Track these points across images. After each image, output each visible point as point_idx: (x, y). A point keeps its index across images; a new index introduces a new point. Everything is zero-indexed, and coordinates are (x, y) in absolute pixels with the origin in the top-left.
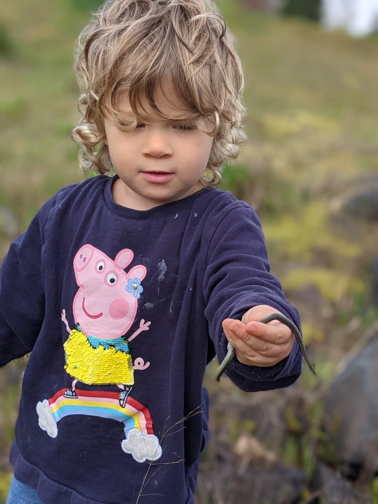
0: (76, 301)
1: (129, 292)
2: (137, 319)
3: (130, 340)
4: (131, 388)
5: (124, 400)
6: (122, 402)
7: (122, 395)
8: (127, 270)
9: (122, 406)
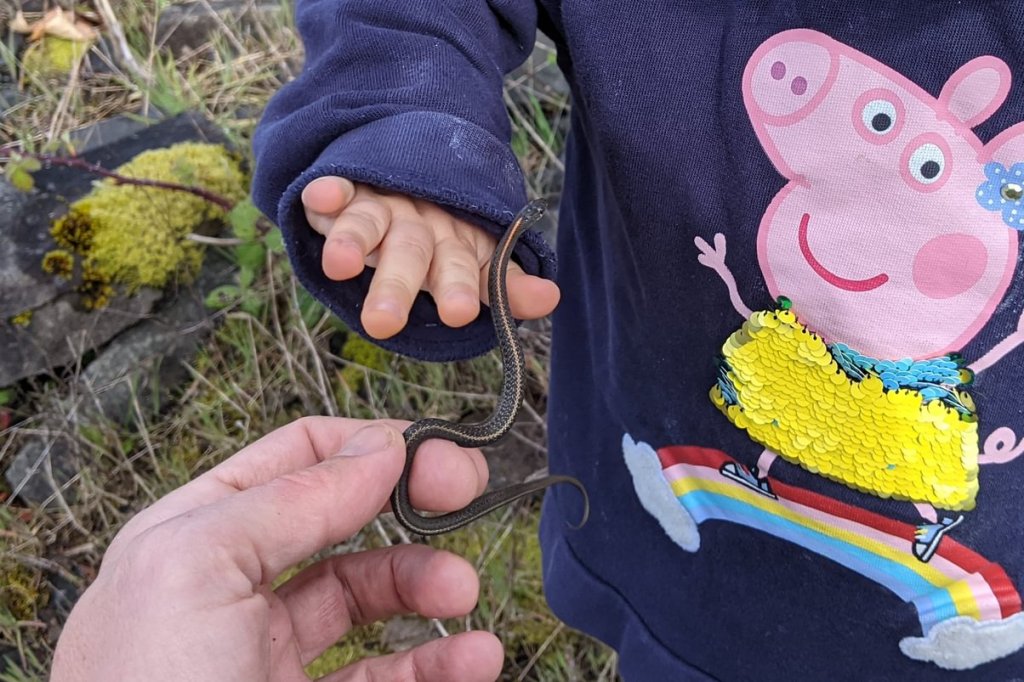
0: (770, 221)
1: (987, 207)
2: (1011, 298)
3: (978, 367)
4: (961, 518)
5: (929, 545)
6: (920, 548)
7: (924, 534)
8: (986, 131)
9: (920, 558)
